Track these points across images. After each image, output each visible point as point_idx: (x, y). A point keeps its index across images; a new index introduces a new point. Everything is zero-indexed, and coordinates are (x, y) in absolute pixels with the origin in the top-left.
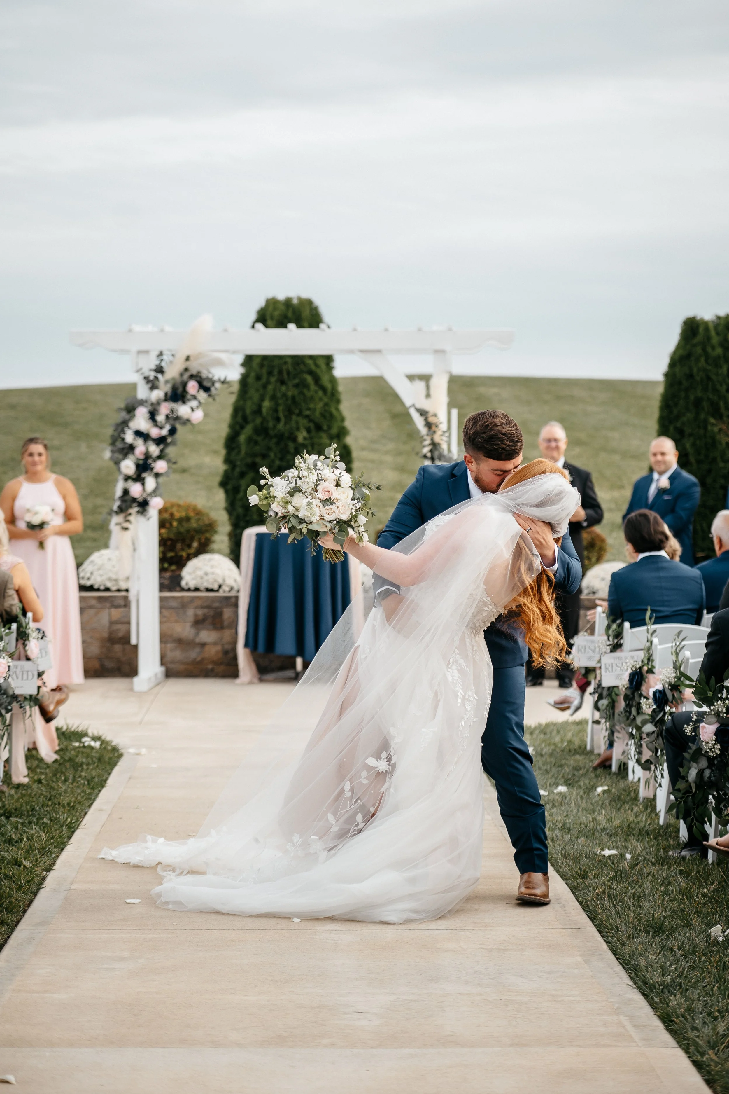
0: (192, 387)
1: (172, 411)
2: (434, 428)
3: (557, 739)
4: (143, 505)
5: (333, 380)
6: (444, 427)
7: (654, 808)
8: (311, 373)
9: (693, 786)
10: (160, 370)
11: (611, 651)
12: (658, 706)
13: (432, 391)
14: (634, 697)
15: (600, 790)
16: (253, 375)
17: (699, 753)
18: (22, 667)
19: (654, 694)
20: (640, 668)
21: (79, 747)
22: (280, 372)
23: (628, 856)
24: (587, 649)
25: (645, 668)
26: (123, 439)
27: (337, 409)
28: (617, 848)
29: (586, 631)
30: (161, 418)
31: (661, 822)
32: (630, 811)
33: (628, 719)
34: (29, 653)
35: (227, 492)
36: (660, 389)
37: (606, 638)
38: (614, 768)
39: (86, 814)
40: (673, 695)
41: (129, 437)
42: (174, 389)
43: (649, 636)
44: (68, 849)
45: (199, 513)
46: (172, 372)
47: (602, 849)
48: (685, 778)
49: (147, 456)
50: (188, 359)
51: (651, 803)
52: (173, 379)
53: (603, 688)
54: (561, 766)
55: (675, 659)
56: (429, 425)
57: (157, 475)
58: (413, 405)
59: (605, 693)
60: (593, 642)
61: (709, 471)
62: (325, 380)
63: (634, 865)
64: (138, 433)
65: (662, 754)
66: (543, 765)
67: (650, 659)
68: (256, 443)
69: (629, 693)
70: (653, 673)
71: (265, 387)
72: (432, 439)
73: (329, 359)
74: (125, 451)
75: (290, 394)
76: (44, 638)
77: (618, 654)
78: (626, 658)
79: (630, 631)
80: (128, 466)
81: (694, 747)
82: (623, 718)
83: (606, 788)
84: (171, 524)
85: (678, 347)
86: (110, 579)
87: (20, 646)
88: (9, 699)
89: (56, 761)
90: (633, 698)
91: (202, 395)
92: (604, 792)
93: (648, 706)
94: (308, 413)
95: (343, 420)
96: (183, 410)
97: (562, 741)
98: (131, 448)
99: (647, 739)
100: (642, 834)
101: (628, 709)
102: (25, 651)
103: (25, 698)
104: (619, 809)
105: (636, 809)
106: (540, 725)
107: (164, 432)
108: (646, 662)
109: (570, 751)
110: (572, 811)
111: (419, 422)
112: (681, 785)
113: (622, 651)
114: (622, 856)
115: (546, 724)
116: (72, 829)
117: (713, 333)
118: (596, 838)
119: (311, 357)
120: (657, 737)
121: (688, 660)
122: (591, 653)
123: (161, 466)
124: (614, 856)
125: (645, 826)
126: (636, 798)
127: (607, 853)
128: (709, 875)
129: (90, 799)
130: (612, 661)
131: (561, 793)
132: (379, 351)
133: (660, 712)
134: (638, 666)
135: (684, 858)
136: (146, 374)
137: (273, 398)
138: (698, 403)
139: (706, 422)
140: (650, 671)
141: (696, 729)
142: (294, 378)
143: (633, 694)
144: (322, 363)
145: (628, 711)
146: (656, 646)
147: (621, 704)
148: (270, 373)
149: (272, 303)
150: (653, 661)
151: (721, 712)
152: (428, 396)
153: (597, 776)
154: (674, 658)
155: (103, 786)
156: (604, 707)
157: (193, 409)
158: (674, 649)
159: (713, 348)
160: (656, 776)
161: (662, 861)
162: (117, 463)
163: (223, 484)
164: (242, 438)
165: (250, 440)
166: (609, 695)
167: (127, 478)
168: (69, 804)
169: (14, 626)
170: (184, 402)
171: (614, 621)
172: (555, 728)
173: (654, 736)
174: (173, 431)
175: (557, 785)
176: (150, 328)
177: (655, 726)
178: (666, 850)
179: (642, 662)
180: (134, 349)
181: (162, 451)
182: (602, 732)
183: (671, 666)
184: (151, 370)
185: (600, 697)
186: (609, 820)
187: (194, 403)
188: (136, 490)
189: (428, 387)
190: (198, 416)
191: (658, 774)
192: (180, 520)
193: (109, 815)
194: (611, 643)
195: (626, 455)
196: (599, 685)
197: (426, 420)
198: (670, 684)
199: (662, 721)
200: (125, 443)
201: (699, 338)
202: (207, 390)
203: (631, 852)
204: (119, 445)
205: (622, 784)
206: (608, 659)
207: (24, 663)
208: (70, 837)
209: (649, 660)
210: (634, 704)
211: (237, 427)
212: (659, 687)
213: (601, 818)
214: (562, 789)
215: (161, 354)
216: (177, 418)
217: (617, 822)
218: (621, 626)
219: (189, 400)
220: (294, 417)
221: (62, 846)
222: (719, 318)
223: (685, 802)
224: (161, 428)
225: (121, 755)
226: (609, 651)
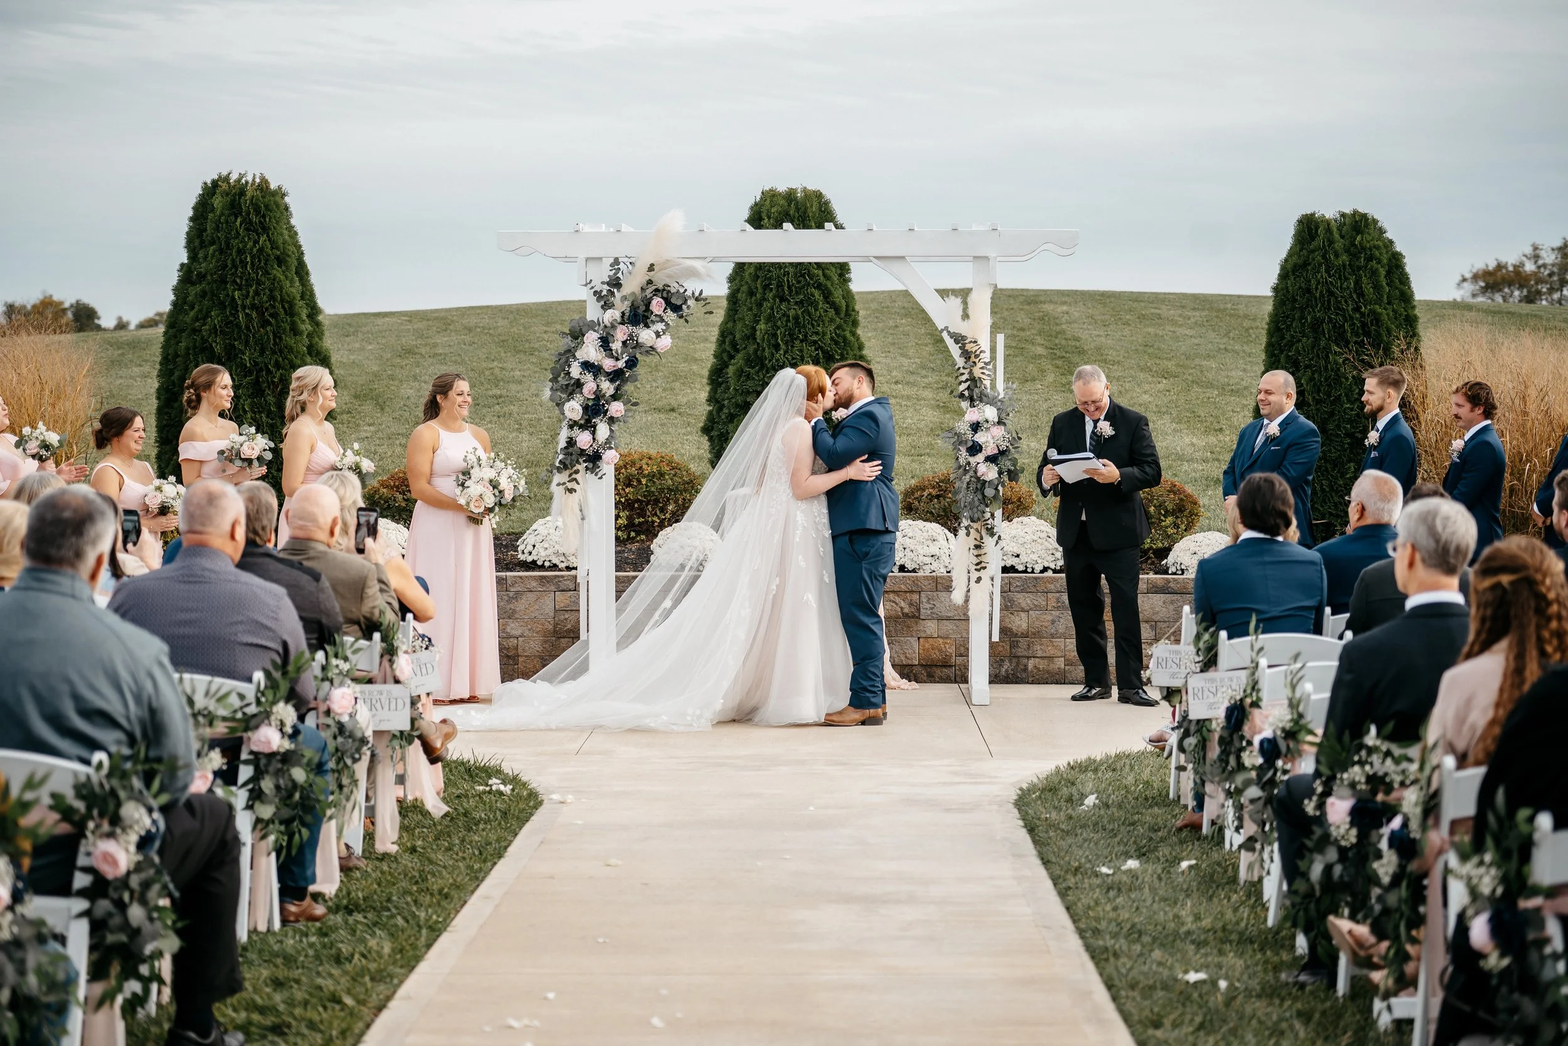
0: (657, 305)
1: (631, 335)
2: (973, 359)
3: (1130, 779)
4: (594, 459)
5: (848, 295)
6: (986, 357)
7: (1259, 894)
8: (819, 286)
9: (1317, 888)
10: (615, 283)
11: (1202, 671)
12: (1266, 761)
13: (970, 312)
14: (1232, 740)
15: (1185, 864)
16: (744, 288)
17: (1326, 840)
18: (389, 692)
19: (1262, 743)
20: (1241, 700)
21: (484, 792)
22: (780, 286)
23: (1223, 984)
24: (1170, 663)
25: (1248, 701)
26: (568, 373)
27: (854, 334)
28: (1207, 967)
29: (1168, 638)
30: (616, 346)
31: (1270, 922)
32: (1225, 901)
33: (1224, 771)
34: (398, 673)
35: (711, 439)
36: (1269, 307)
37: (1194, 650)
38: (1206, 829)
39: (465, 902)
40: (1288, 746)
41: (575, 371)
42: (634, 307)
43: (1254, 655)
44: (422, 968)
45: (675, 467)
46: (632, 285)
47: (1186, 972)
48: (1305, 875)
49: (598, 395)
50: (651, 268)
51: (1255, 888)
52: (633, 293)
53: (1191, 721)
54: (1133, 824)
55: (1290, 695)
56: (966, 355)
57: (612, 420)
58: (946, 328)
59: (1193, 728)
60: (1177, 652)
61: (1332, 414)
62: (837, 295)
63: (1230, 1000)
64: (587, 366)
65: (1271, 829)
66: (1109, 822)
67: (1254, 686)
68: (748, 377)
69: (1226, 734)
70: (1259, 707)
71: (760, 305)
72: (971, 373)
73: (843, 269)
74: (570, 388)
75: (792, 313)
76: (430, 648)
77: (1211, 674)
78: (1222, 680)
79: (1227, 642)
80: (574, 409)
81: (1318, 832)
82: (1217, 770)
83: (1193, 862)
84: (639, 482)
85: (1290, 254)
86: (557, 554)
87: (386, 663)
88: (357, 744)
89: (446, 815)
90: (1231, 742)
91: (671, 316)
92: (1191, 867)
93: (1252, 758)
94: (815, 338)
95: (861, 347)
96: (646, 336)
97: (1136, 784)
98: (579, 384)
99: (1251, 807)
100: (1244, 941)
101: (1223, 757)
102: (393, 670)
103: (394, 736)
104: (1211, 898)
105: (1235, 897)
106: (1108, 757)
107: (621, 364)
108: (1249, 691)
109: (1146, 799)
110: (1144, 901)
111: (955, 350)
112: (1301, 886)
113: (1216, 671)
114: (1214, 983)
115: (1117, 756)
116: (436, 931)
117: (1336, 236)
118: (1178, 950)
119: (819, 265)
120: (1265, 804)
121: (1309, 696)
122: (1175, 669)
123: (616, 408)
124: (1203, 982)
125: (1246, 928)
126: (1234, 879)
127: (1193, 977)
128: (1340, 1016)
129: (477, 878)
130: (1202, 684)
131: (1130, 870)
132: (903, 258)
133: (1269, 769)
134: (1238, 698)
135: (1302, 986)
136: (597, 289)
137: (770, 318)
138: (1316, 326)
139: (1327, 350)
140: (1256, 704)
141: (1321, 806)
142: (797, 293)
143: (1231, 736)
144: (834, 274)
145: (1223, 759)
146: (1263, 670)
147: (1214, 752)
148: (766, 287)
149: (770, 196)
150: (1259, 691)
151: (1359, 782)
152: (966, 316)
153: (1182, 842)
154: (1288, 692)
155: (500, 856)
156: (1192, 748)
157: (658, 335)
158: (1289, 678)
159: (1337, 256)
160: (1262, 860)
161: (1270, 992)
162: (560, 405)
163: (706, 430)
164: (731, 370)
165: (740, 372)
166: (1199, 731)
167: (573, 425)
168: (440, 891)
169: (377, 636)
170: (647, 326)
171: (1206, 629)
172: (1128, 762)
173: (1261, 802)
174: (632, 363)
175: (1127, 856)
176: (603, 229)
177: (1263, 788)
178: (1277, 969)
179: (1245, 691)
180: (582, 256)
181: (617, 389)
182: (1188, 780)
183: (1286, 702)
184: (603, 283)
185: (1186, 734)
186: (1198, 918)
187: (660, 327)
188: (584, 439)
189: (965, 303)
190: (665, 342)
191: (1266, 856)
192: (651, 477)
193: (497, 906)
194: (1201, 658)
195: (1225, 389)
196: (1185, 717)
197: (962, 348)
198: (1283, 730)
199: (1272, 782)
200: (571, 378)
201: (1318, 242)
202: (676, 309)
203: (1226, 978)
204: (562, 380)
205: (1215, 856)
206: (1197, 682)
207: (391, 687)
208: (429, 946)
209: (1253, 688)
210: (1233, 750)
211: (725, 356)
212: (1268, 733)
213: (1186, 912)
214: (1132, 864)
215: (616, 261)
216: (638, 345)
217: (1207, 922)
218: (1215, 636)
219: (653, 322)
220: (797, 343)
221: (410, 966)
222: (1343, 215)
223: (1306, 910)
224: (617, 359)
225: (538, 804)
226: (1198, 670)
